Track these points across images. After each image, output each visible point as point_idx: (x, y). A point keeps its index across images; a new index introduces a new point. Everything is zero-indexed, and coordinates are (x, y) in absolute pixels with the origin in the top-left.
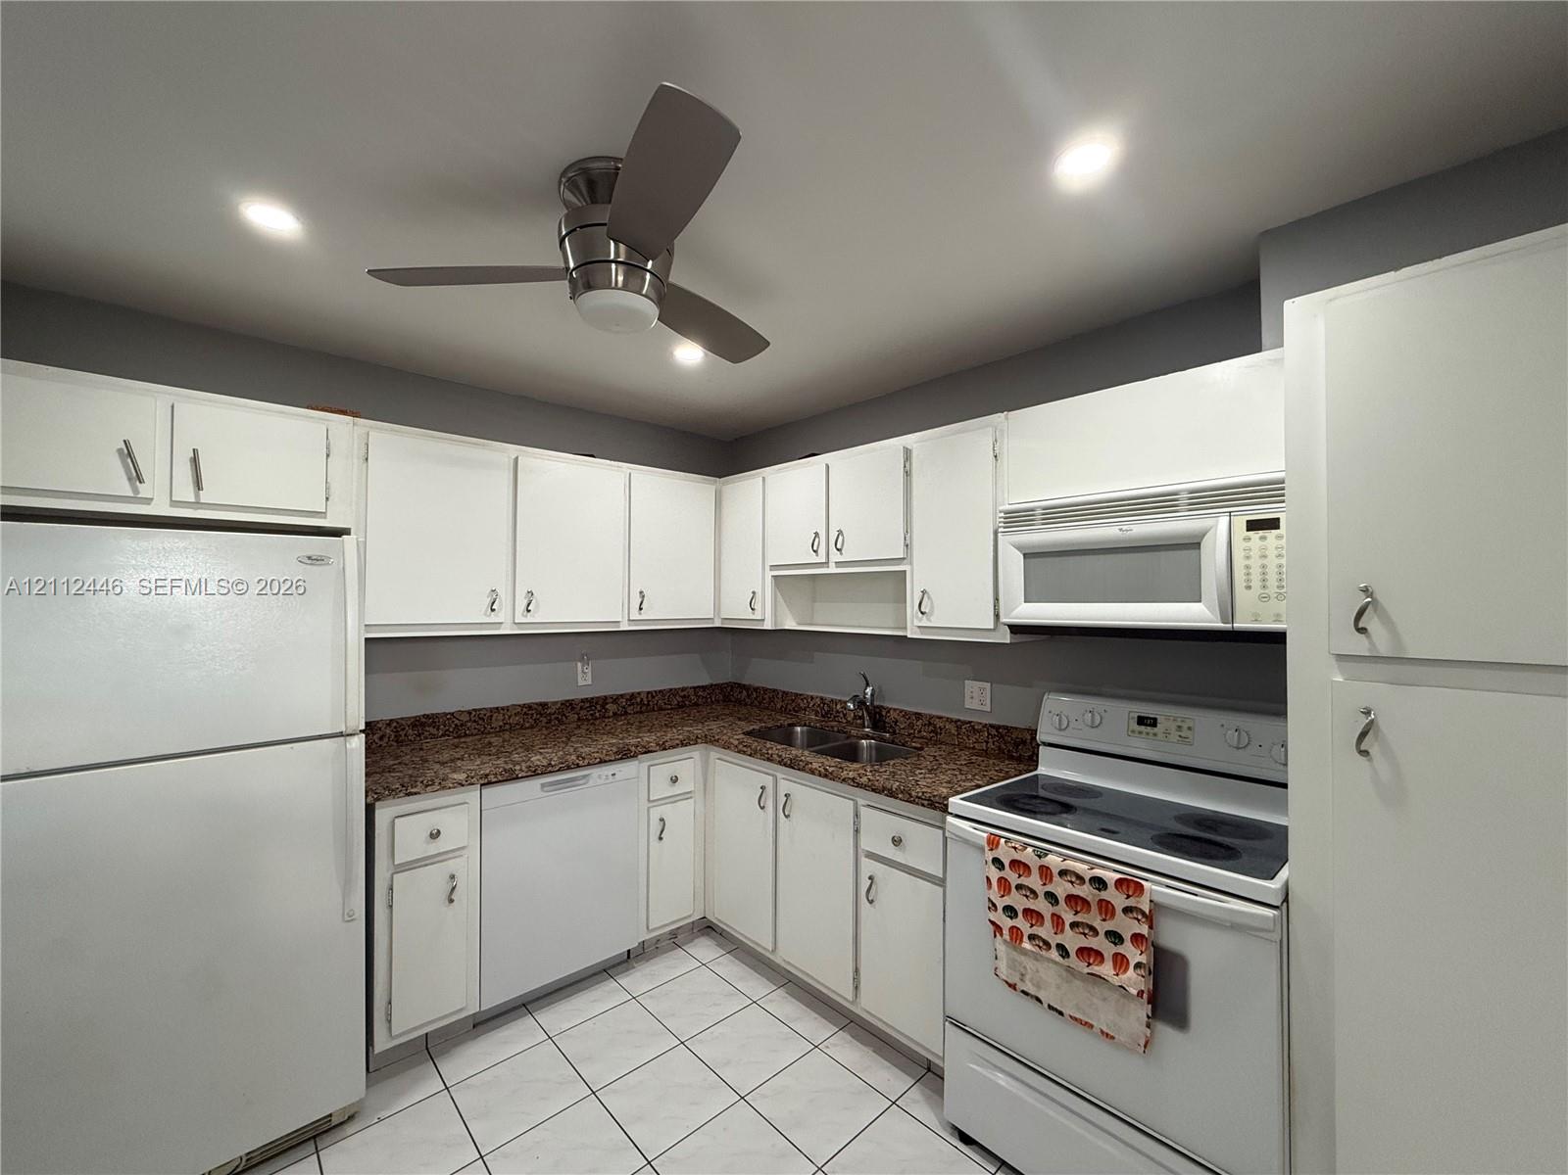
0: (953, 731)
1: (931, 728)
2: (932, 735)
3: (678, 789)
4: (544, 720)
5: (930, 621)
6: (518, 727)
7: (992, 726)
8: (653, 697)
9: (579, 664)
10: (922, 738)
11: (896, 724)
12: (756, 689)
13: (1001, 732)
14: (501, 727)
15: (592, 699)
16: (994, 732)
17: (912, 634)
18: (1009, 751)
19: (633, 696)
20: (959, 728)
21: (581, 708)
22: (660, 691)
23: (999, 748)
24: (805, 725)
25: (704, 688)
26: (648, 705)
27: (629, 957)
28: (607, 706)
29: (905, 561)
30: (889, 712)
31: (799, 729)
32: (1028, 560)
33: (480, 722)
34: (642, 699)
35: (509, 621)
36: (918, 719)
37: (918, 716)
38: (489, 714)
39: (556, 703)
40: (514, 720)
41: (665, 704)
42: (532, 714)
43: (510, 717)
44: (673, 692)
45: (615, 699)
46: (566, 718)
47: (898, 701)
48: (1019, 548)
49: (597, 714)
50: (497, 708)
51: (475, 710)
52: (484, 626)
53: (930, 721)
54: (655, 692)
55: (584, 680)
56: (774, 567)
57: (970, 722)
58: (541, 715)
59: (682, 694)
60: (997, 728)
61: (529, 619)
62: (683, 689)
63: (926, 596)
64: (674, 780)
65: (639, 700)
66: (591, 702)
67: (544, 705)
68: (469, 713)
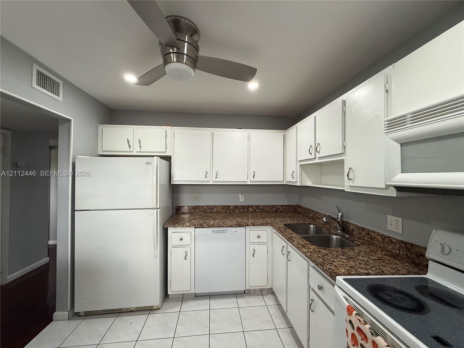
0: (380, 240)
1: (369, 236)
2: (370, 240)
3: (260, 240)
4: (229, 211)
5: (353, 183)
6: (221, 212)
7: (402, 242)
8: (265, 207)
9: (240, 195)
10: (365, 240)
11: (353, 231)
12: (304, 208)
13: (408, 246)
14: (216, 211)
15: (244, 206)
16: (403, 245)
17: (347, 189)
18: (413, 258)
19: (258, 206)
20: (383, 239)
21: (240, 208)
22: (268, 206)
23: (407, 255)
24: (315, 225)
25: (286, 206)
26: (264, 210)
27: (245, 292)
28: (249, 209)
29: (344, 154)
30: (350, 225)
31: (312, 226)
32: (403, 148)
33: (210, 209)
34: (261, 208)
35: (211, 180)
36: (363, 231)
37: (363, 229)
38: (213, 207)
39: (233, 206)
40: (220, 210)
41: (270, 210)
42: (225, 209)
43: (218, 209)
44: (273, 206)
45: (252, 207)
46: (236, 211)
47: (354, 221)
48: (397, 140)
49: (246, 211)
50: (215, 206)
51: (209, 206)
52: (204, 182)
53: (369, 232)
54: (266, 205)
55: (241, 200)
56: (300, 161)
57: (389, 237)
58: (228, 209)
59: (277, 207)
60: (406, 244)
61: (217, 180)
62: (277, 206)
63: (351, 170)
64: (259, 237)
65: (260, 208)
66: (244, 207)
67: (229, 206)
68: (207, 206)
